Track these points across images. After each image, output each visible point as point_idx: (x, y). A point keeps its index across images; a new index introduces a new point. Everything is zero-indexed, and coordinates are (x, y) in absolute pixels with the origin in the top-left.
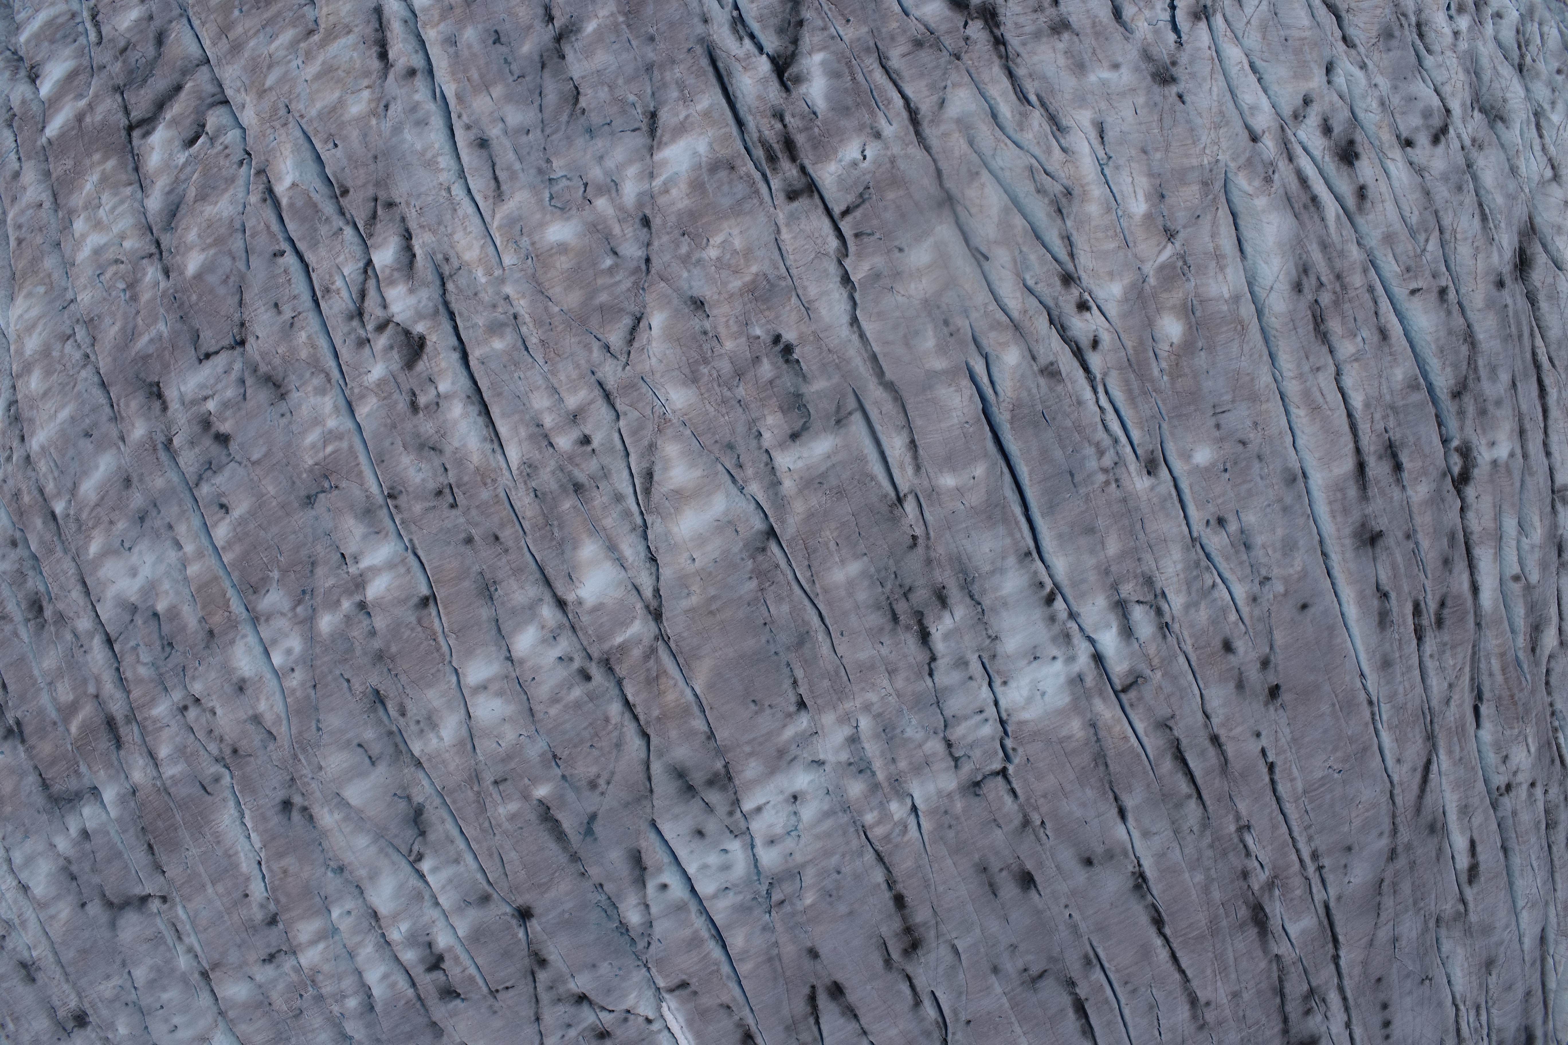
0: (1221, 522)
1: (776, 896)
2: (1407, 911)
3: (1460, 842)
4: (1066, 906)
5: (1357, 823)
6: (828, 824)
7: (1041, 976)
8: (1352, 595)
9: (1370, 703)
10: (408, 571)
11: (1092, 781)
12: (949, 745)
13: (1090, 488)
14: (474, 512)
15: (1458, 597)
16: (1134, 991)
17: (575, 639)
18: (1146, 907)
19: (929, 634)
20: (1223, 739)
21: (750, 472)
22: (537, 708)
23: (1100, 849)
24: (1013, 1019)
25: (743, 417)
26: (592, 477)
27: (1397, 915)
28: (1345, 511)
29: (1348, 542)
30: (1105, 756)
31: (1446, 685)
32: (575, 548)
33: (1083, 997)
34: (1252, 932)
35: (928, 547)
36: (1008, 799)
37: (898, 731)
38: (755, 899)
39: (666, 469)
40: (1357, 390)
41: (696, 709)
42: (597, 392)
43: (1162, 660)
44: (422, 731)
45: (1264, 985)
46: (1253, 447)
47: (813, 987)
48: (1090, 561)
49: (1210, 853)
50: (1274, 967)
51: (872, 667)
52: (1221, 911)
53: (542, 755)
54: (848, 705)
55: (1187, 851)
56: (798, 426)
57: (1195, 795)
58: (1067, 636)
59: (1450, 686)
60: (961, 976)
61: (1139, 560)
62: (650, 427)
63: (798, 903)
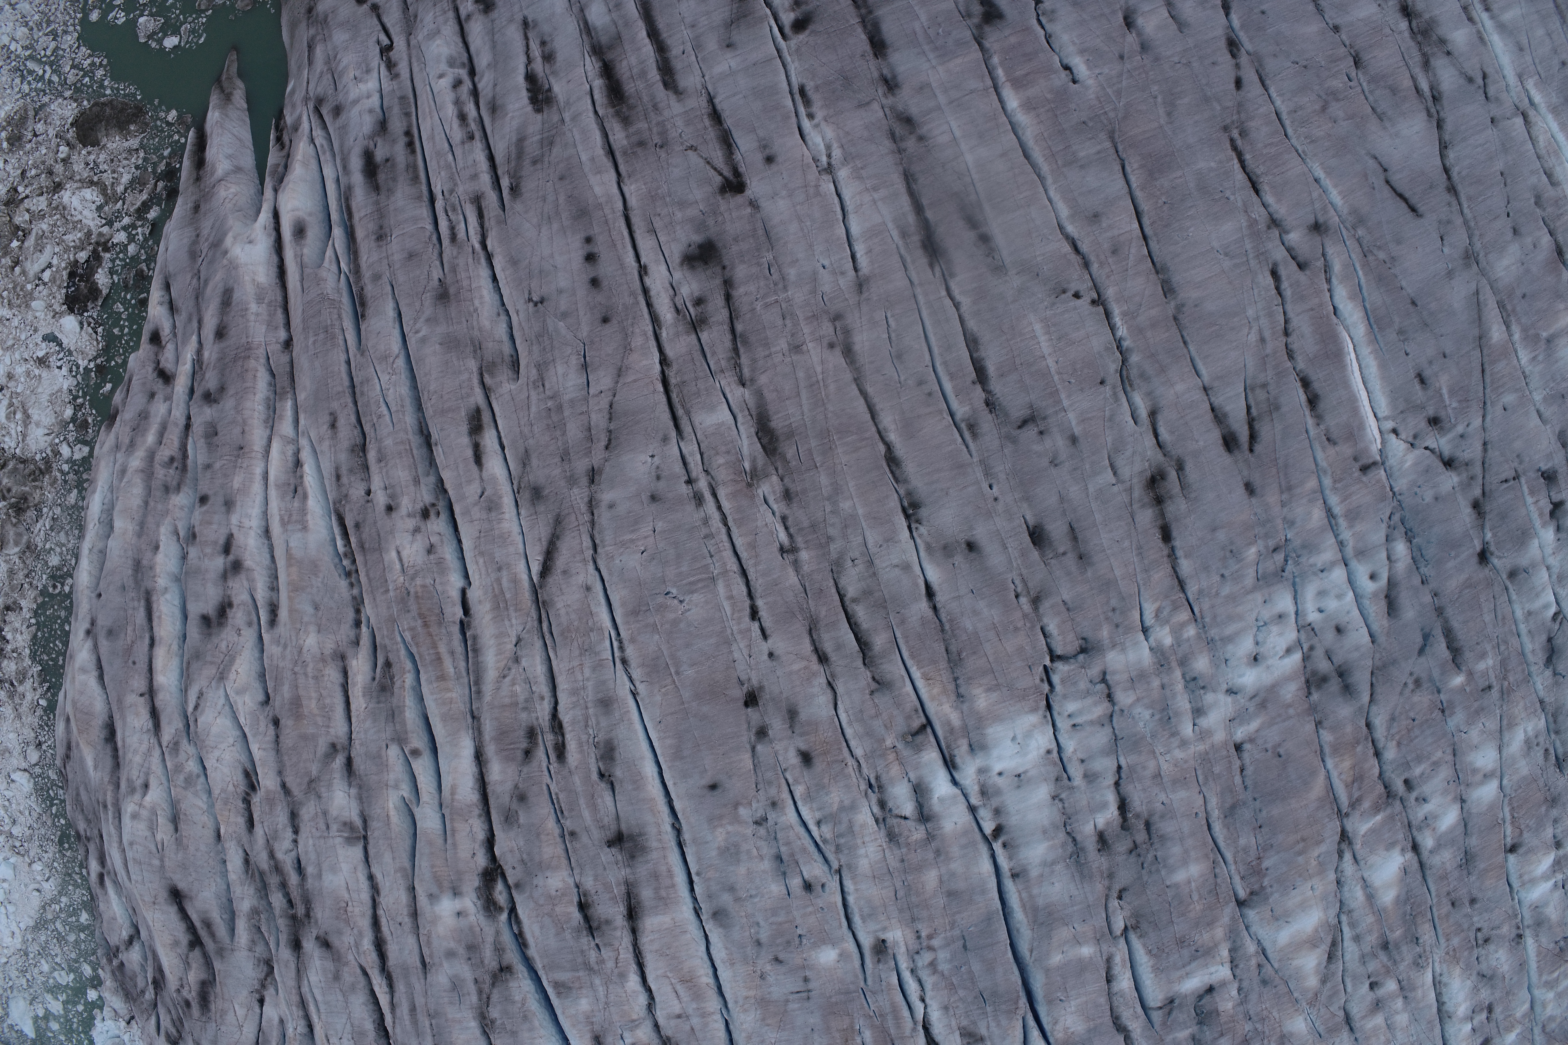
0: (808, 886)
1: (1279, 557)
2: (572, 401)
3: (494, 466)
4: (996, 499)
5: (646, 529)
6: (1229, 630)
7: (1024, 423)
8: (650, 787)
9: (624, 662)
10: (1521, 876)
11: (964, 637)
12: (1110, 697)
13: (948, 934)
14: (1466, 926)
15: (508, 759)
16: (920, 383)
17: (1411, 817)
18: (906, 481)
19: (1119, 808)
20: (814, 658)
21: (1253, 962)
22: (1450, 758)
23: (959, 559)
24: (1056, 378)
25: (1249, 1007)
26: (1375, 956)
27: (586, 400)
28: (655, 876)
29: (654, 844)
30: (949, 661)
31: (524, 662)
32: (1398, 896)
33: (978, 387)
34: (777, 423)
35: (1109, 888)
36: (1052, 628)
37: (1157, 717)
38: (1298, 557)
39: (1319, 964)
40: (634, 992)
41: (1327, 750)
42: (1357, 1025)
43: (883, 755)
44: (1536, 737)
45: (761, 352)
46: (766, 956)
47: (1251, 450)
48: (956, 866)
49: (832, 531)
50: (746, 372)
51: (1175, 782)
52: (818, 459)
53: (1452, 714)
54: (1201, 747)
55: (860, 538)
56: (1206, 999)
57: (847, 599)
58: (984, 793)
59: (517, 660)
60: (1109, 439)
61: (903, 861)
62: (1323, 998)
63: (1261, 548)
